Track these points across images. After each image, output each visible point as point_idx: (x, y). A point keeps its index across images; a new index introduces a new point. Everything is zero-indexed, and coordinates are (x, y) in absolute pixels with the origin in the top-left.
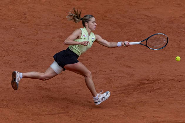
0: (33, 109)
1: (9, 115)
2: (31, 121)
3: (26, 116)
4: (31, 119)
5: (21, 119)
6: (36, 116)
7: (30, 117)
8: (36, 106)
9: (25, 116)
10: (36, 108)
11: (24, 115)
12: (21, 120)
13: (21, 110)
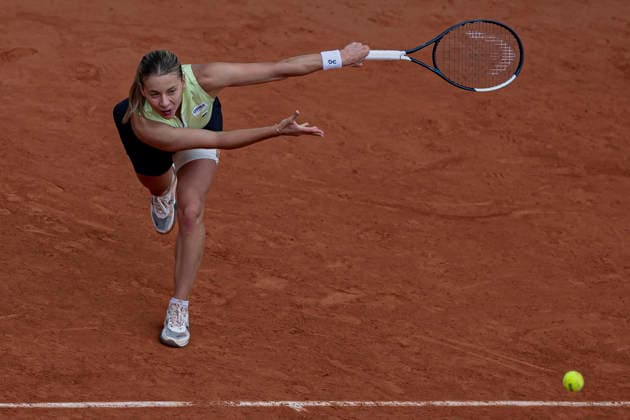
0: (593, 147)
1: (503, 161)
2: (580, 190)
3: (564, 170)
4: (585, 184)
5: (544, 181)
6: (602, 177)
7: (578, 176)
8: (607, 139)
9: (559, 171)
10: (607, 146)
11: (559, 166)
12: (543, 184)
13: (549, 147)
